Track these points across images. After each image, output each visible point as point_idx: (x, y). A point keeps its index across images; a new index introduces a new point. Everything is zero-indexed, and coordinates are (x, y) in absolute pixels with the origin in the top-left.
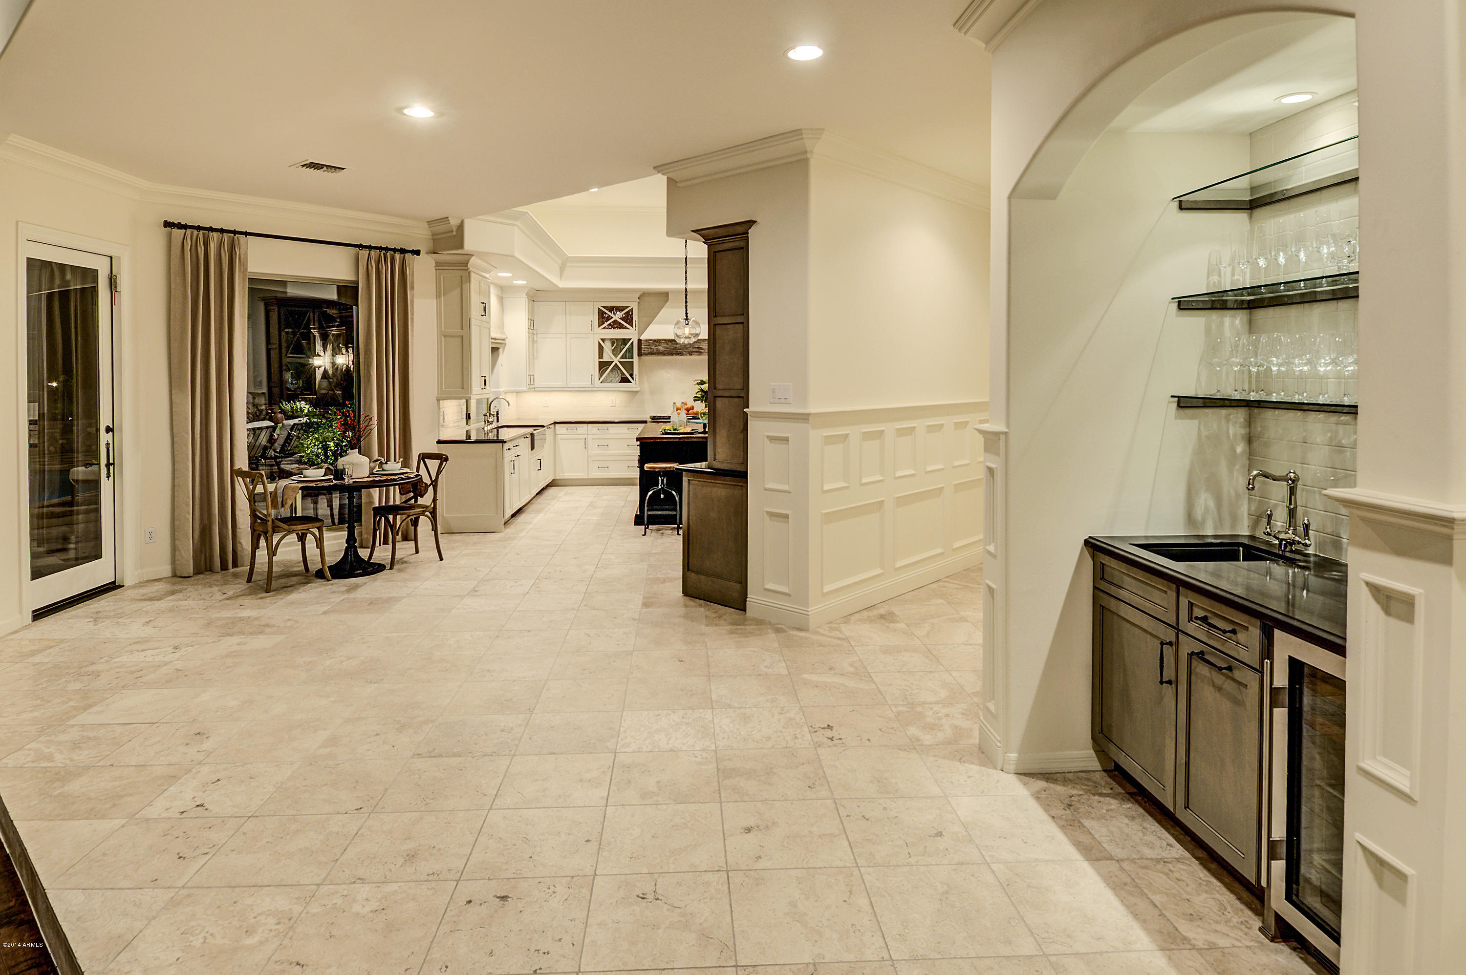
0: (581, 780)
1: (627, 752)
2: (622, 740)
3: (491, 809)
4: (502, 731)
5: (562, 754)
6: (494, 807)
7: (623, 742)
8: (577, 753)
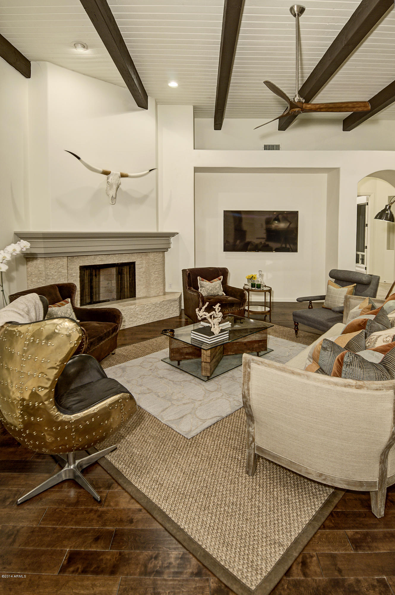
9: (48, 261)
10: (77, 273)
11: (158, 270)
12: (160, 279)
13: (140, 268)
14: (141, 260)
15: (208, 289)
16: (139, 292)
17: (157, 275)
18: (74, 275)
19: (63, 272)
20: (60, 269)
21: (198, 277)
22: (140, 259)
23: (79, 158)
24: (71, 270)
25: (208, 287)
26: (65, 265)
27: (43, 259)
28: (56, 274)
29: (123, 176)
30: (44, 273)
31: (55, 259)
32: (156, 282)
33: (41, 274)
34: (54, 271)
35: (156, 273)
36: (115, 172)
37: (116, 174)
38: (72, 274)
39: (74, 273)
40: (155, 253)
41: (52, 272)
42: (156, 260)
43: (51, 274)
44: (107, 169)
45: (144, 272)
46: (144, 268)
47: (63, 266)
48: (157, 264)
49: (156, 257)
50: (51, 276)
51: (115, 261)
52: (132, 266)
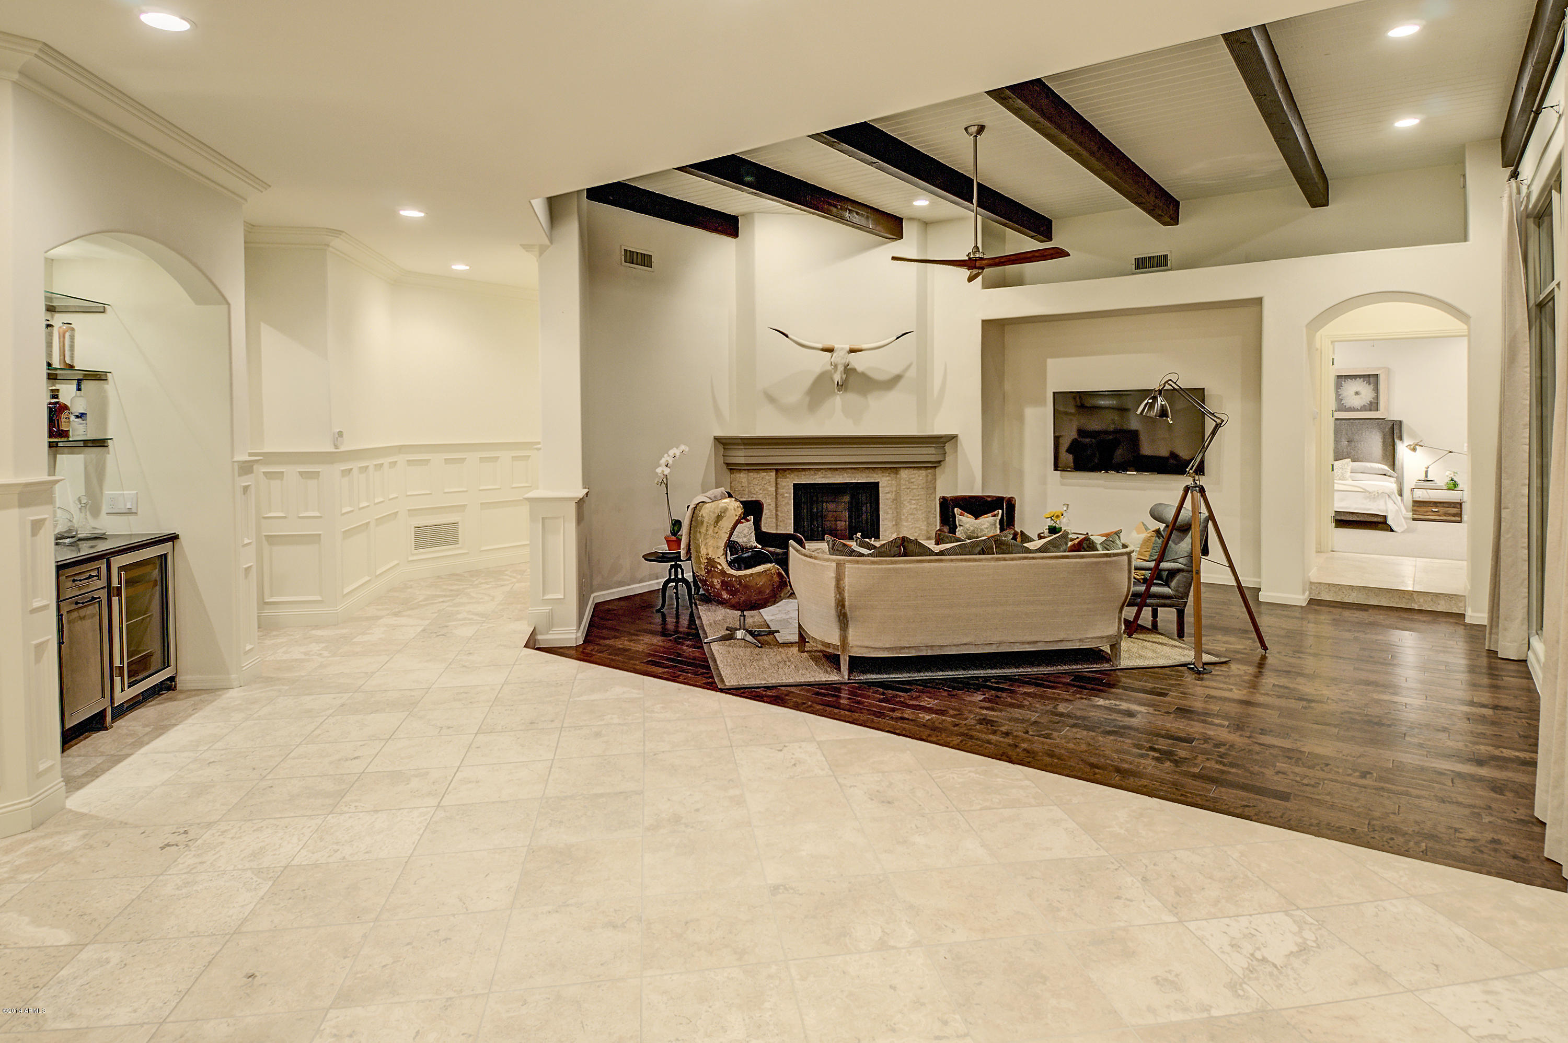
0: (477, 782)
1: (425, 807)
2: (426, 819)
3: (553, 760)
4: (561, 822)
5: (494, 802)
6: (551, 761)
7: (425, 817)
8: (479, 803)
9: (752, 474)
10: (790, 493)
11: (917, 498)
12: (920, 512)
13: (886, 493)
14: (889, 480)
15: (968, 530)
16: (885, 531)
17: (915, 507)
18: (786, 495)
19: (769, 489)
20: (765, 486)
21: (956, 509)
22: (888, 478)
23: (787, 336)
24: (783, 489)
25: (967, 526)
26: (773, 480)
27: (746, 472)
28: (761, 492)
29: (852, 351)
30: (747, 489)
31: (761, 472)
32: (912, 517)
33: (744, 490)
34: (759, 488)
35: (913, 502)
36: (842, 346)
37: (842, 349)
38: (783, 494)
39: (787, 493)
40: (911, 470)
41: (756, 489)
42: (912, 480)
43: (755, 492)
44: (828, 344)
45: (894, 500)
46: (894, 493)
47: (770, 482)
48: (915, 487)
49: (913, 476)
50: (754, 494)
51: (846, 479)
52: (874, 488)
